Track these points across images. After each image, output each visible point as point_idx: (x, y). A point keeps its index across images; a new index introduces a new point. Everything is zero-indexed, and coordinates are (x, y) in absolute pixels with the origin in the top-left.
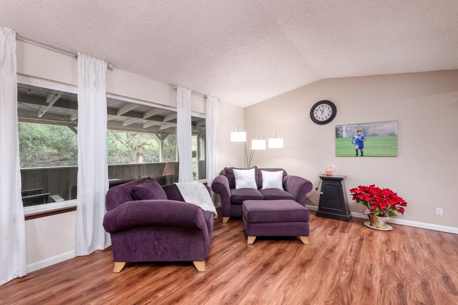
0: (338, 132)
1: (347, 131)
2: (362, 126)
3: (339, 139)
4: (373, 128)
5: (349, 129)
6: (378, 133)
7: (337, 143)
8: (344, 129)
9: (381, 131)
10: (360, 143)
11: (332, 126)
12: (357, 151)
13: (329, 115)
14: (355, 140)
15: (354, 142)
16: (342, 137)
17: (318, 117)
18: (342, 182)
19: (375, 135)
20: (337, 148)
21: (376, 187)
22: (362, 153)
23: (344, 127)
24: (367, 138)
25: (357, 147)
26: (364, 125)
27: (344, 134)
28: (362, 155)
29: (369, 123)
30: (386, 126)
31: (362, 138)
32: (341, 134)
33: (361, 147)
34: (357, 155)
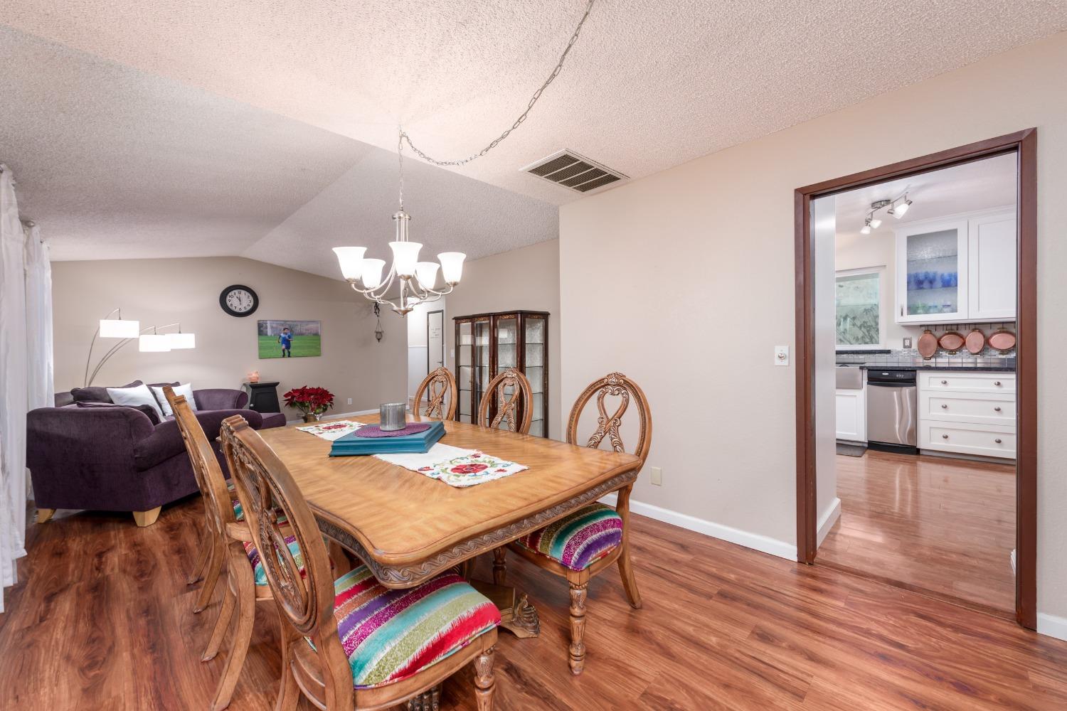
0: (262, 329)
1: (272, 327)
2: (288, 323)
3: (262, 337)
4: (299, 327)
5: (274, 325)
6: (304, 331)
7: (260, 342)
8: (269, 325)
9: (306, 330)
10: (287, 342)
11: (252, 320)
12: (284, 351)
13: (249, 305)
14: (281, 338)
15: (280, 341)
16: (266, 335)
17: (234, 306)
18: (277, 387)
19: (302, 334)
20: (260, 348)
21: (308, 388)
22: (289, 353)
23: (268, 322)
24: (294, 337)
25: (284, 347)
26: (291, 323)
27: (269, 332)
28: (289, 356)
29: (295, 321)
30: (312, 326)
31: (289, 337)
32: (265, 330)
33: (288, 347)
34: (284, 356)
